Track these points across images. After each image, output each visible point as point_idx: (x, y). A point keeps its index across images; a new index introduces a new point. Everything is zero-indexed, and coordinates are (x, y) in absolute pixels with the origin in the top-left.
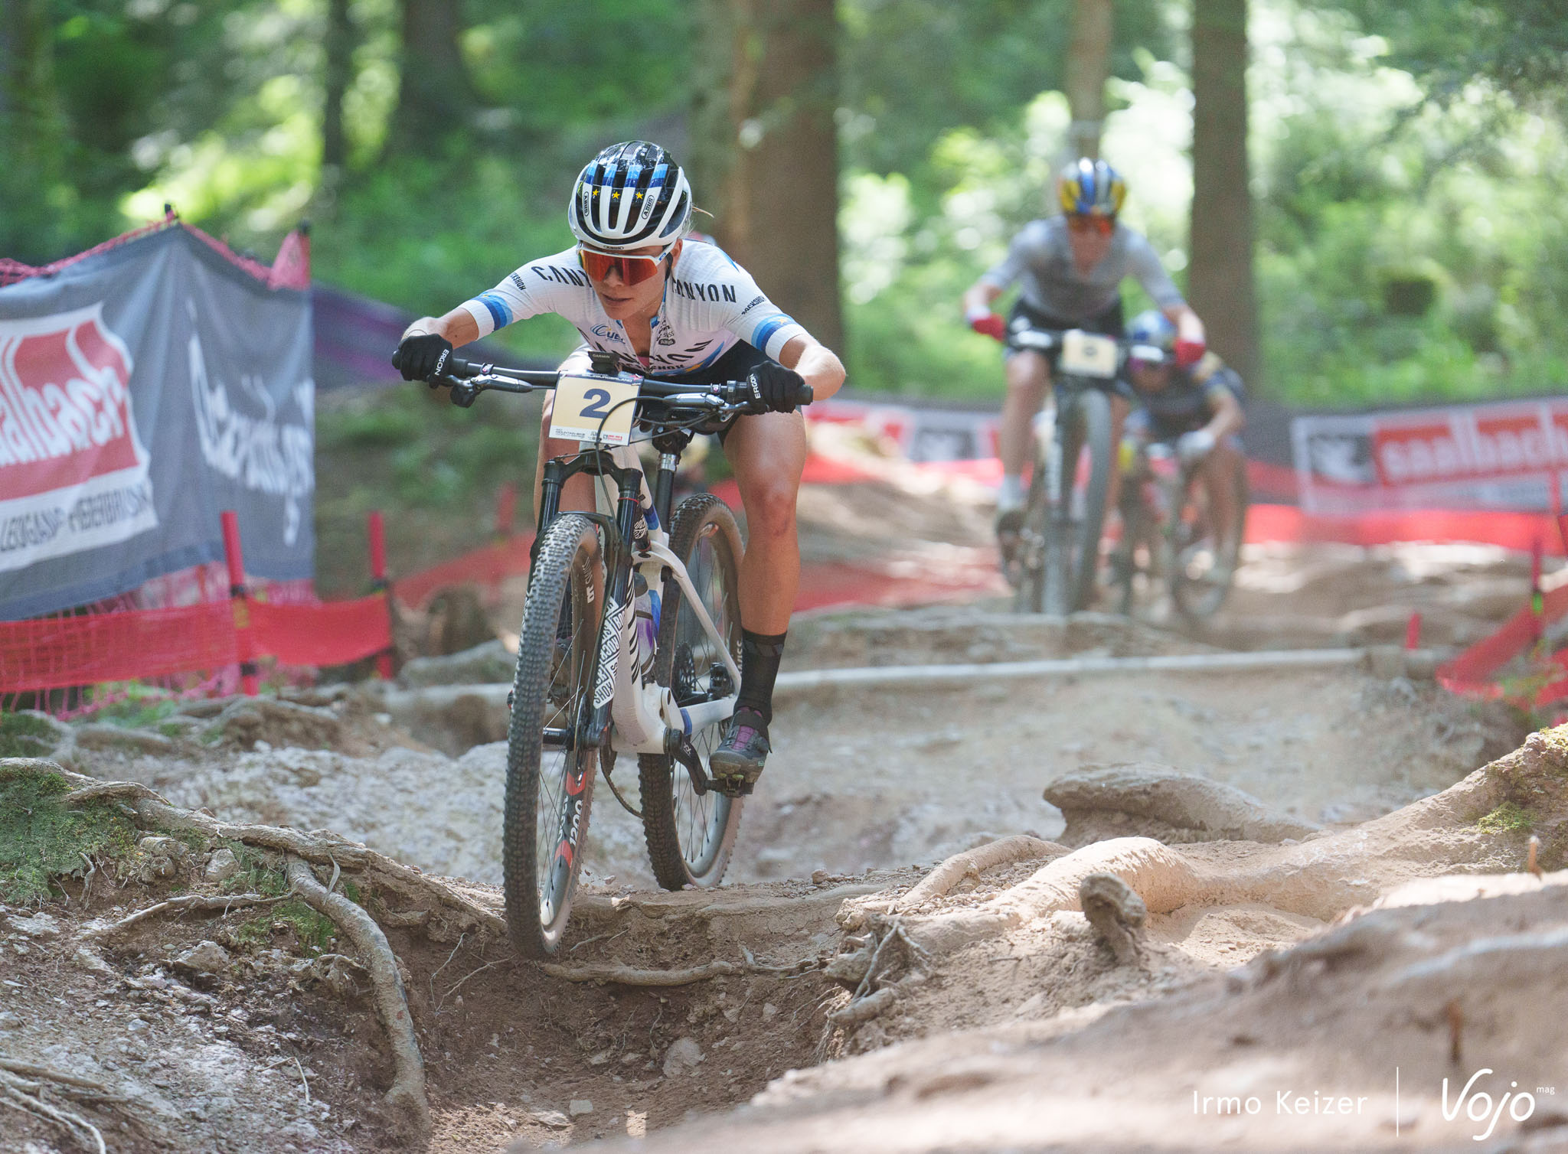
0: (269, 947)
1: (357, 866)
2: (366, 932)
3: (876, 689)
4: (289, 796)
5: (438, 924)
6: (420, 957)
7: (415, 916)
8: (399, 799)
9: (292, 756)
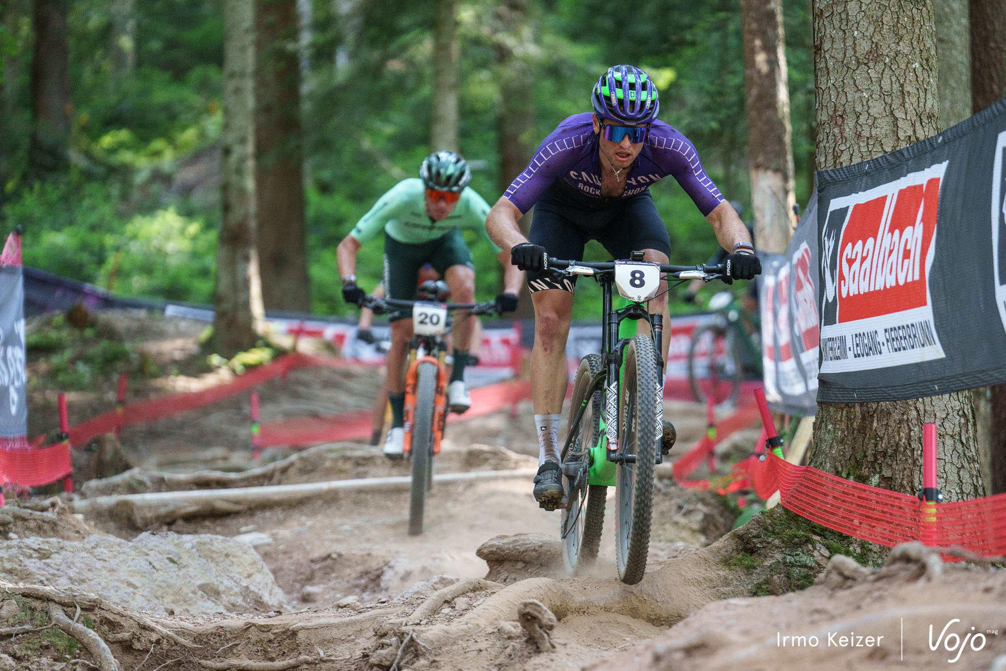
0: (40, 656)
1: (90, 607)
2: (98, 646)
3: (360, 491)
4: (33, 565)
5: (139, 640)
6: (129, 659)
7: (126, 635)
8: (99, 564)
9: (34, 541)
